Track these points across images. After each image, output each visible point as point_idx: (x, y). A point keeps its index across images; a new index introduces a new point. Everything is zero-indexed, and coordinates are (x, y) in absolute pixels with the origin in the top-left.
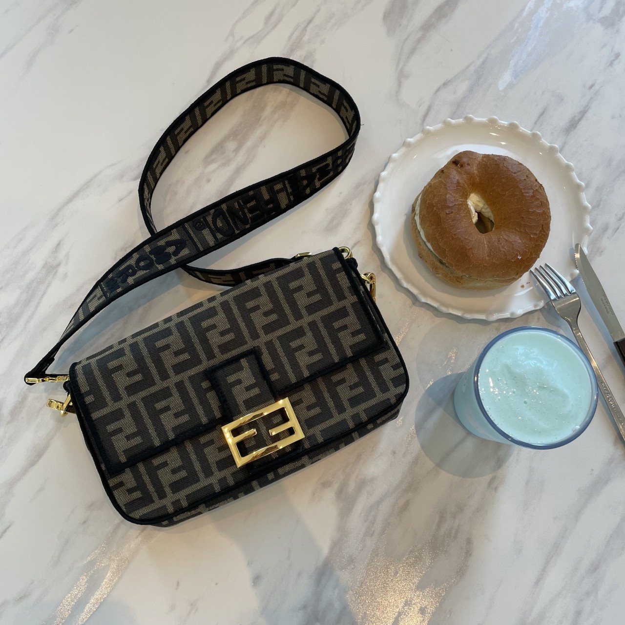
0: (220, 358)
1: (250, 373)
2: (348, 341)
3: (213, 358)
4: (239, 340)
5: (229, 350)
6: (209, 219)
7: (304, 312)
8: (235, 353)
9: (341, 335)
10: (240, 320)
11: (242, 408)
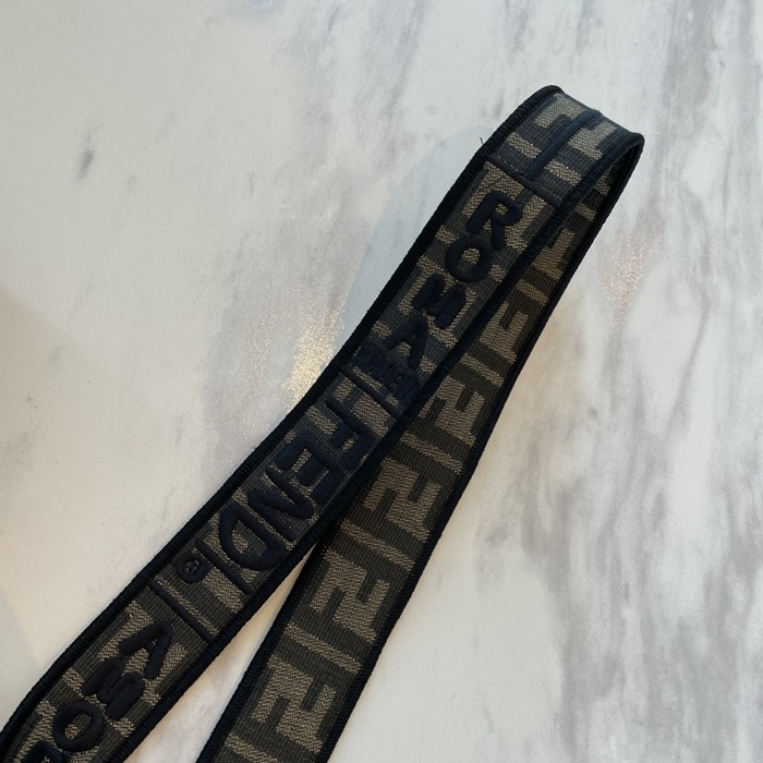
6: (213, 542)
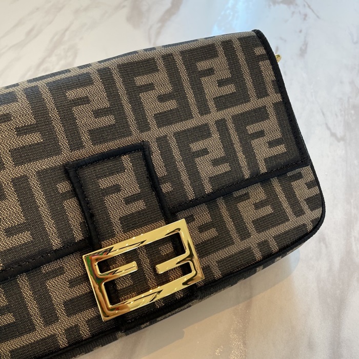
0: (90, 149)
1: (134, 178)
2: (263, 151)
3: (78, 149)
4: (121, 128)
5: (106, 141)
7: (211, 104)
8: (113, 145)
9: (255, 143)
10: (125, 100)
11: (117, 228)
